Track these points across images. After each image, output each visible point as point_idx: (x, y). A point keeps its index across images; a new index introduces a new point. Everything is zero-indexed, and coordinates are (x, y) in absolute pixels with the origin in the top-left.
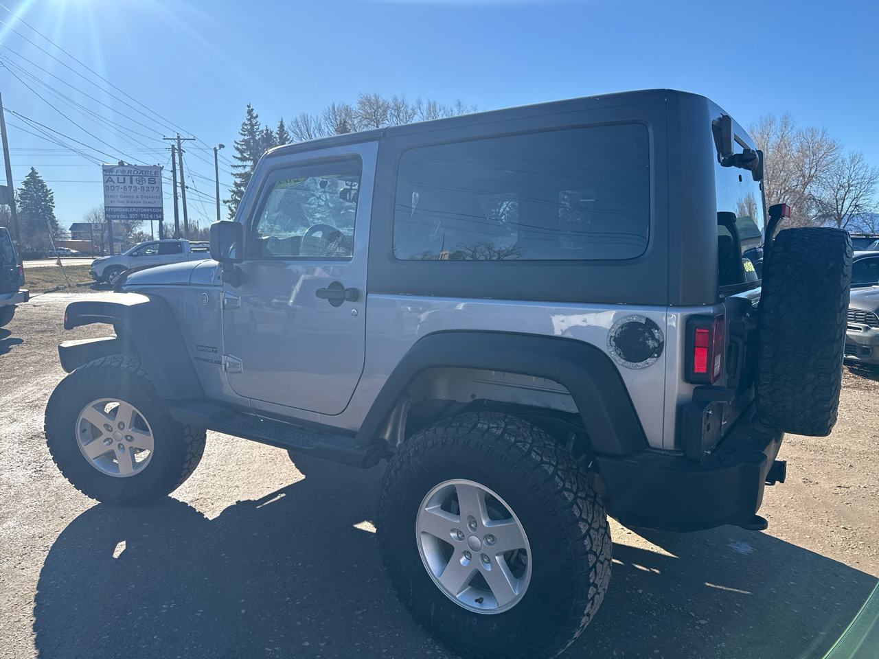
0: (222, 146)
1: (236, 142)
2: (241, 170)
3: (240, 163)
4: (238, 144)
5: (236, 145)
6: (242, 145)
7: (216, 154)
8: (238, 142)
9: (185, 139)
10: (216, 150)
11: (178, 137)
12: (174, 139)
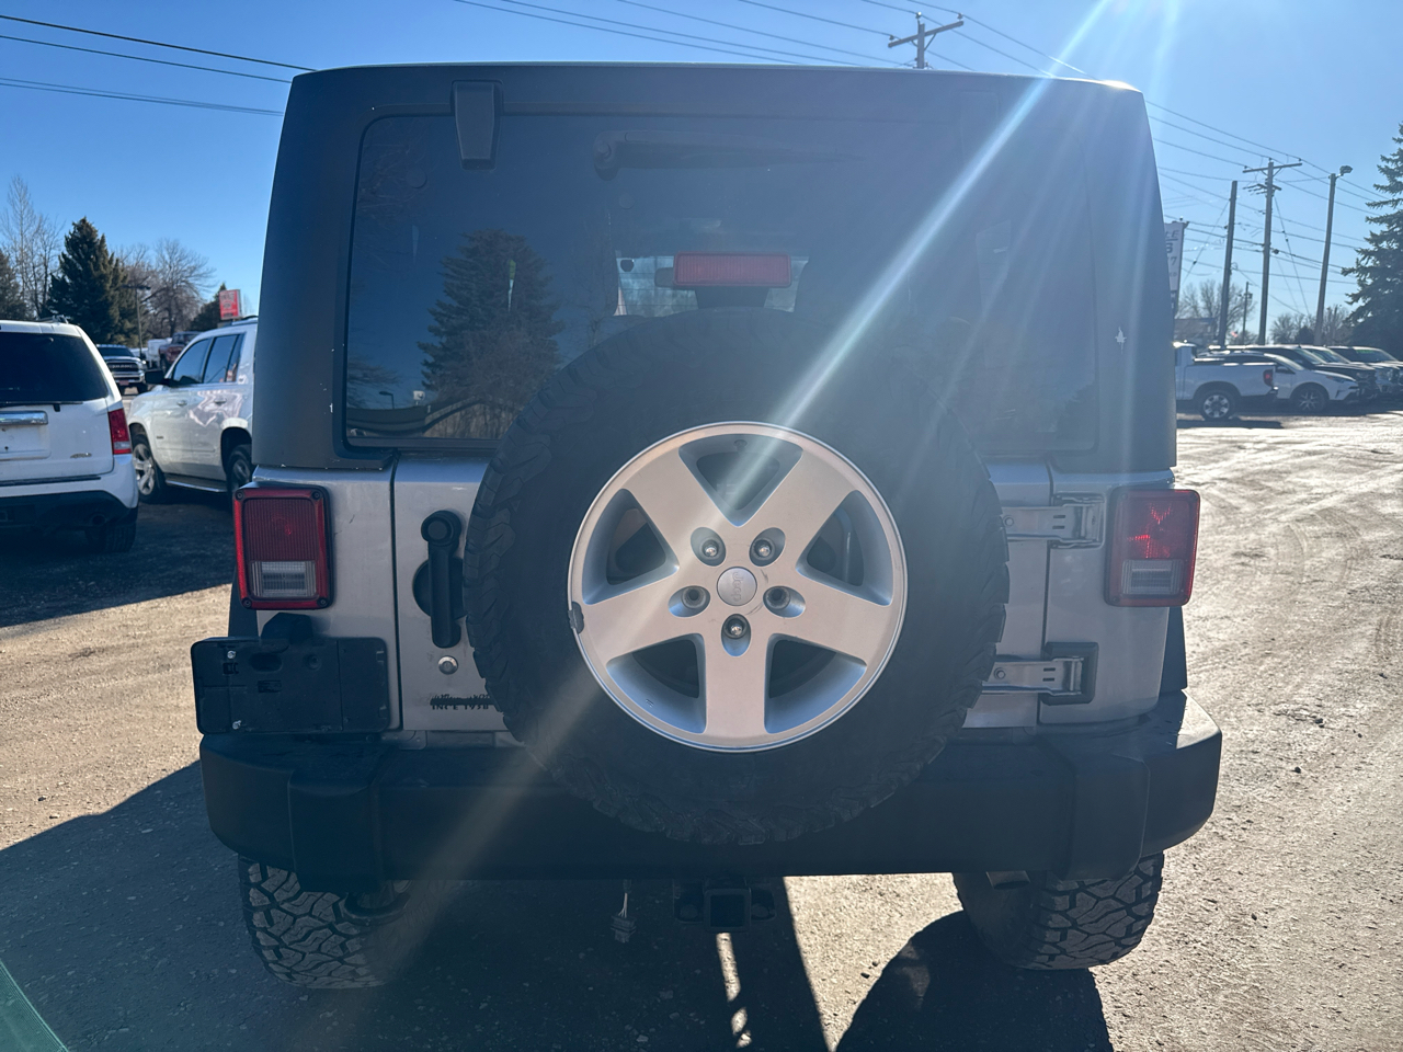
0: (1345, 170)
1: (1384, 158)
2: (1388, 210)
3: (1388, 196)
4: (1388, 160)
5: (1383, 164)
6: (1396, 161)
7: (1333, 185)
8: (1388, 157)
9: (1281, 167)
10: (1333, 178)
11: (1271, 164)
12: (1262, 170)
